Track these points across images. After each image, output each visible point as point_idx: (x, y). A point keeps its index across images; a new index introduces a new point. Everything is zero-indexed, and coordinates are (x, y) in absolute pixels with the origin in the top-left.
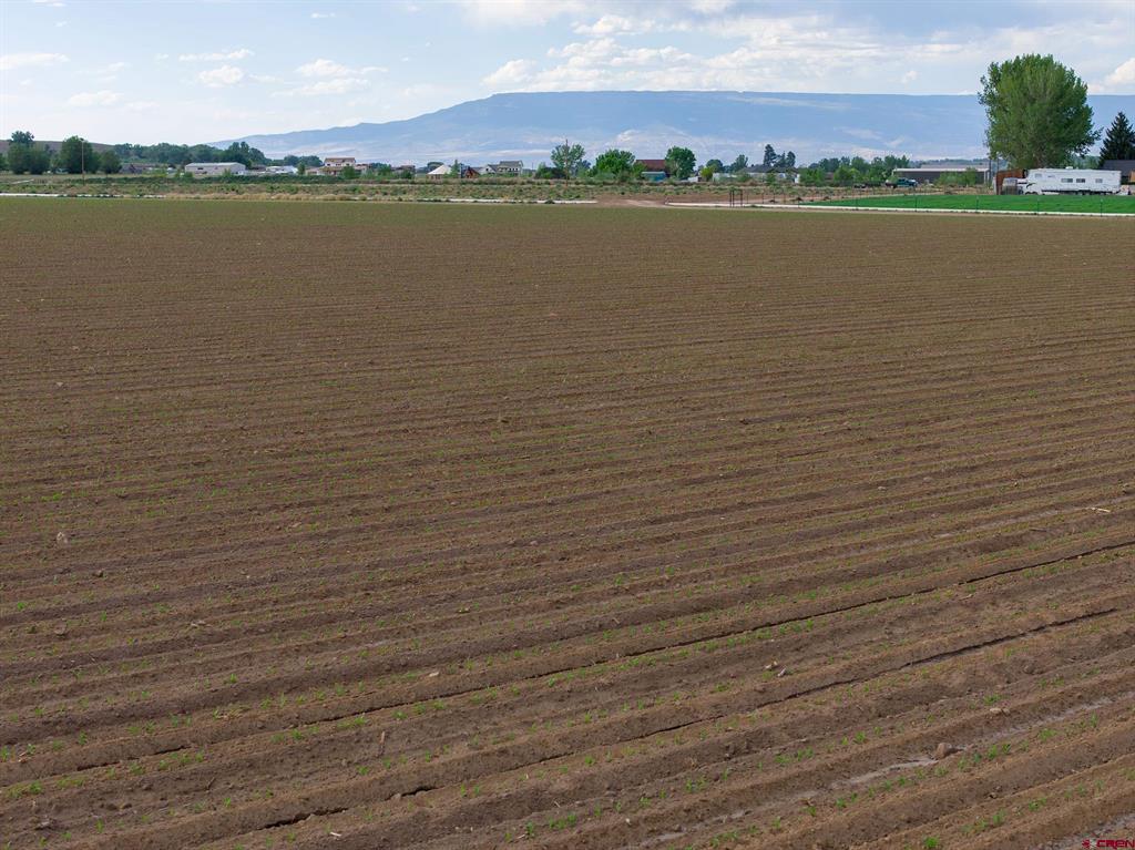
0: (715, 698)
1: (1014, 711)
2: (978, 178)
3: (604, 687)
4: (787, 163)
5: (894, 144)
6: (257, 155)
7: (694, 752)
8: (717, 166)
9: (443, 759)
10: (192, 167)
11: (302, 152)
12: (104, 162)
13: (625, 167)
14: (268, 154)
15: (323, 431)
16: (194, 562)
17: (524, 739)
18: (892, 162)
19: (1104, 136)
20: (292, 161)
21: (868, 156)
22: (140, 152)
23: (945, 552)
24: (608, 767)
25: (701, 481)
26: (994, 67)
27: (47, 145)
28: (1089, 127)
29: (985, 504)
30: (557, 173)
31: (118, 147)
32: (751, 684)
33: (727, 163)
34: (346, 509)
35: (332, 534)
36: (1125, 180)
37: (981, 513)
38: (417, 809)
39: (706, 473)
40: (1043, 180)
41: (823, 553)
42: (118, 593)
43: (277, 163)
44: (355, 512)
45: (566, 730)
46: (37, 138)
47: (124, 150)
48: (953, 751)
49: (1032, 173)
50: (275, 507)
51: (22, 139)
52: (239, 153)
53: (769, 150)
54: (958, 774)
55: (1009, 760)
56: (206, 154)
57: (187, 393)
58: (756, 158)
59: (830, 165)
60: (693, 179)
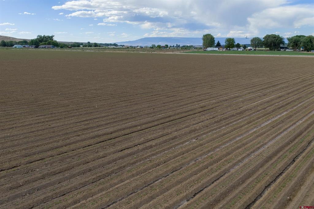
0: (171, 131)
1: (204, 133)
2: (201, 48)
3: (158, 129)
4: (179, 46)
5: (192, 43)
6: (117, 45)
7: (168, 139)
8: (171, 46)
9: (141, 140)
10: (109, 46)
11: (122, 44)
12: (99, 45)
13: (160, 47)
14: (118, 45)
15: (126, 89)
16: (112, 110)
17: (149, 137)
18: (191, 46)
19: (216, 43)
20: (121, 45)
21: (188, 45)
22: (103, 44)
23: (197, 108)
24: (159, 141)
25: (169, 97)
26: (204, 35)
27: (92, 43)
28: (214, 42)
29: (201, 100)
30: (152, 48)
31: (100, 44)
32: (175, 129)
33: (172, 46)
34: (129, 102)
35: (127, 106)
36: (219, 49)
37: (201, 102)
38: (138, 148)
39: (169, 96)
40: (209, 49)
41: (183, 108)
42: (103, 115)
43: (119, 46)
44: (130, 102)
45: (154, 136)
46: (91, 42)
47: (101, 44)
48: (197, 139)
49: (208, 48)
50: (121, 101)
51: (89, 43)
52: (115, 45)
53: (177, 44)
54: (198, 143)
55: (204, 140)
56: (111, 45)
57: (110, 83)
58: (175, 45)
59: (184, 46)
60: (168, 48)
